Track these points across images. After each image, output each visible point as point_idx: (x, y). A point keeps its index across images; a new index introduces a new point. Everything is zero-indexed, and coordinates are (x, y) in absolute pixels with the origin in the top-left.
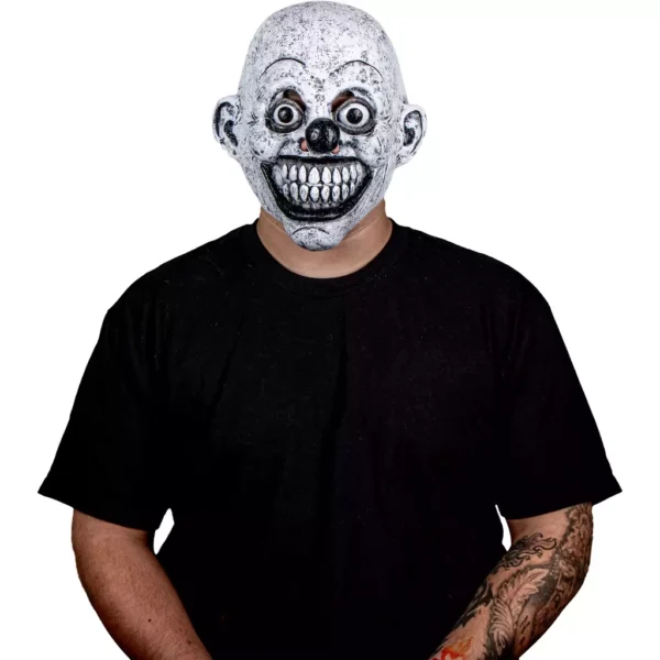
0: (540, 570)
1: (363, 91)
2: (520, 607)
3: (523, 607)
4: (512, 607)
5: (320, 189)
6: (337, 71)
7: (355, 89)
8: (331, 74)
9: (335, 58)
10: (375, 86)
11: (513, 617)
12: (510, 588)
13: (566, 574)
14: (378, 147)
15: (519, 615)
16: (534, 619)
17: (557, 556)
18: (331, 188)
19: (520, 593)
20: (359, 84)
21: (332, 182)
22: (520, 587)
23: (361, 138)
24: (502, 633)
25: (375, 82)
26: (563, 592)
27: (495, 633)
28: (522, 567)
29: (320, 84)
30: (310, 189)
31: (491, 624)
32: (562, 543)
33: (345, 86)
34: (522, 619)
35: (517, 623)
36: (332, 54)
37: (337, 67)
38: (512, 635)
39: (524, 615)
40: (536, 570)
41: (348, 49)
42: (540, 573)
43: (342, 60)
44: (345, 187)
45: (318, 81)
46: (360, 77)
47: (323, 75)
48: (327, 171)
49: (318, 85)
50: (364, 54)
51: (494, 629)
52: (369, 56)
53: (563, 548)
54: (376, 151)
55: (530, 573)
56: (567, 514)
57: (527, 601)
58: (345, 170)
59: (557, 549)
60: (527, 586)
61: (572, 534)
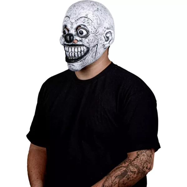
0: (123, 168)
1: (85, 26)
2: (114, 178)
3: (115, 178)
4: (112, 178)
5: (72, 53)
6: (77, 20)
7: (82, 25)
8: (76, 21)
9: (77, 16)
10: (88, 24)
11: (111, 181)
12: (114, 172)
13: (132, 170)
14: (88, 42)
15: (114, 180)
16: (119, 182)
17: (130, 164)
18: (75, 53)
19: (115, 174)
20: (83, 23)
21: (75, 51)
22: (116, 172)
23: (83, 39)
24: (107, 185)
25: (88, 23)
26: (131, 175)
27: (105, 185)
28: (119, 167)
29: (72, 24)
30: (69, 53)
31: (105, 182)
32: (133, 161)
33: (78, 24)
34: (114, 182)
35: (112, 183)
36: (77, 15)
37: (78, 18)
38: (110, 186)
39: (115, 181)
40: (122, 168)
41: (81, 13)
42: (123, 169)
43: (79, 17)
44: (79, 53)
45: (72, 23)
46: (83, 21)
47: (73, 21)
48: (73, 48)
49: (71, 24)
50: (87, 15)
51: (105, 183)
52: (88, 16)
53: (133, 162)
54: (87, 43)
55: (120, 168)
56: (137, 152)
57: (117, 177)
58: (79, 48)
59: (131, 162)
60: (118, 172)
61: (137, 159)
